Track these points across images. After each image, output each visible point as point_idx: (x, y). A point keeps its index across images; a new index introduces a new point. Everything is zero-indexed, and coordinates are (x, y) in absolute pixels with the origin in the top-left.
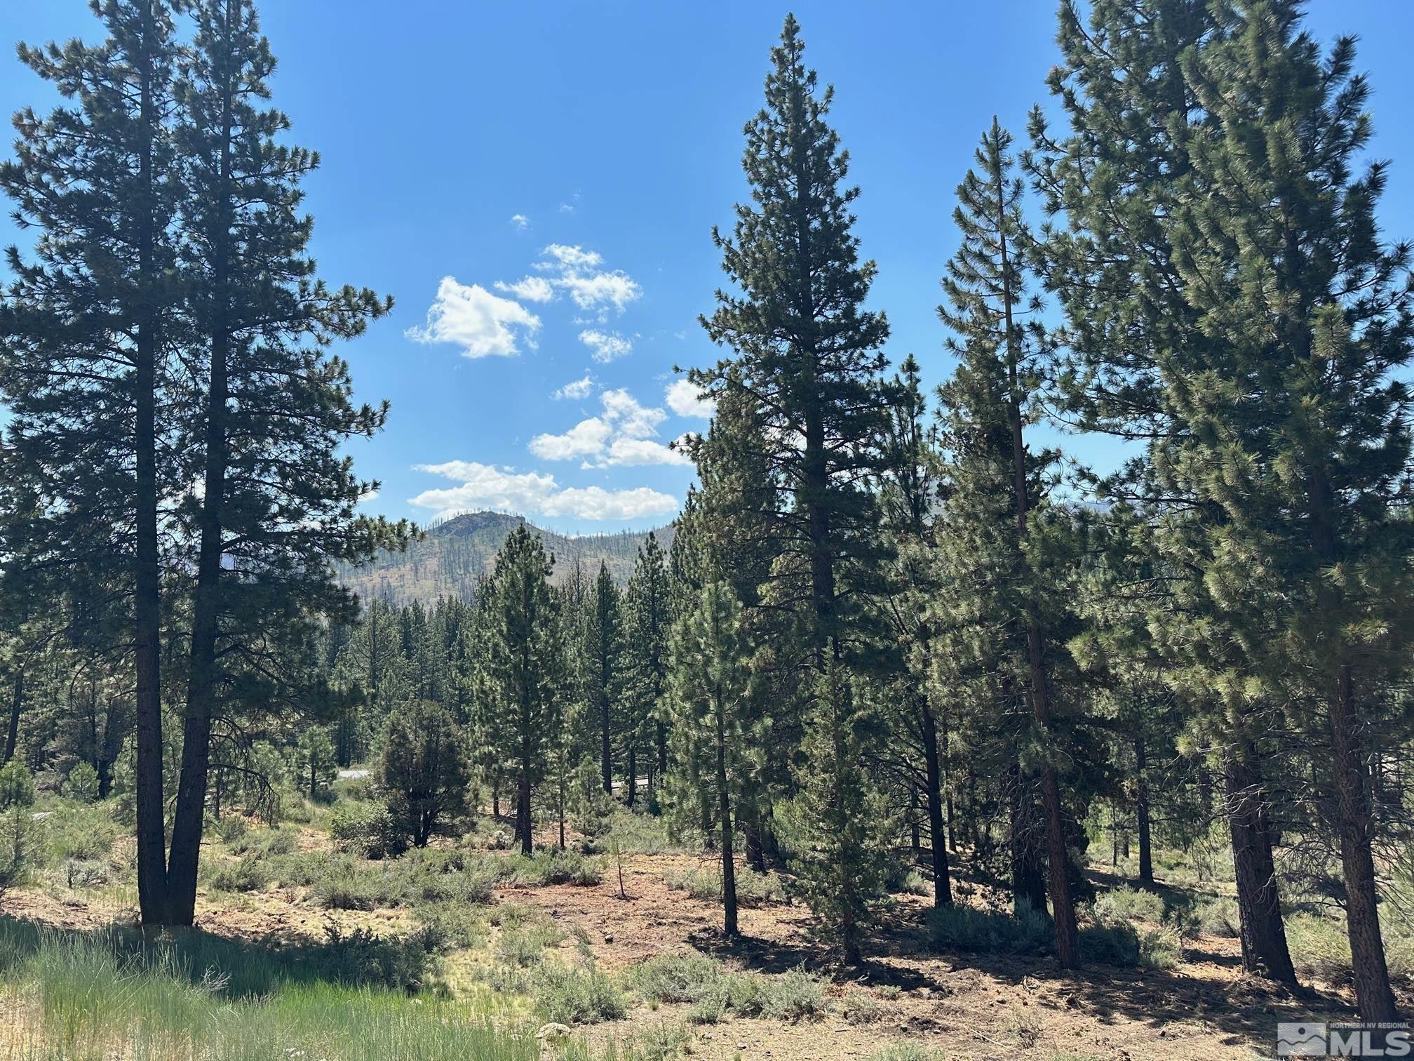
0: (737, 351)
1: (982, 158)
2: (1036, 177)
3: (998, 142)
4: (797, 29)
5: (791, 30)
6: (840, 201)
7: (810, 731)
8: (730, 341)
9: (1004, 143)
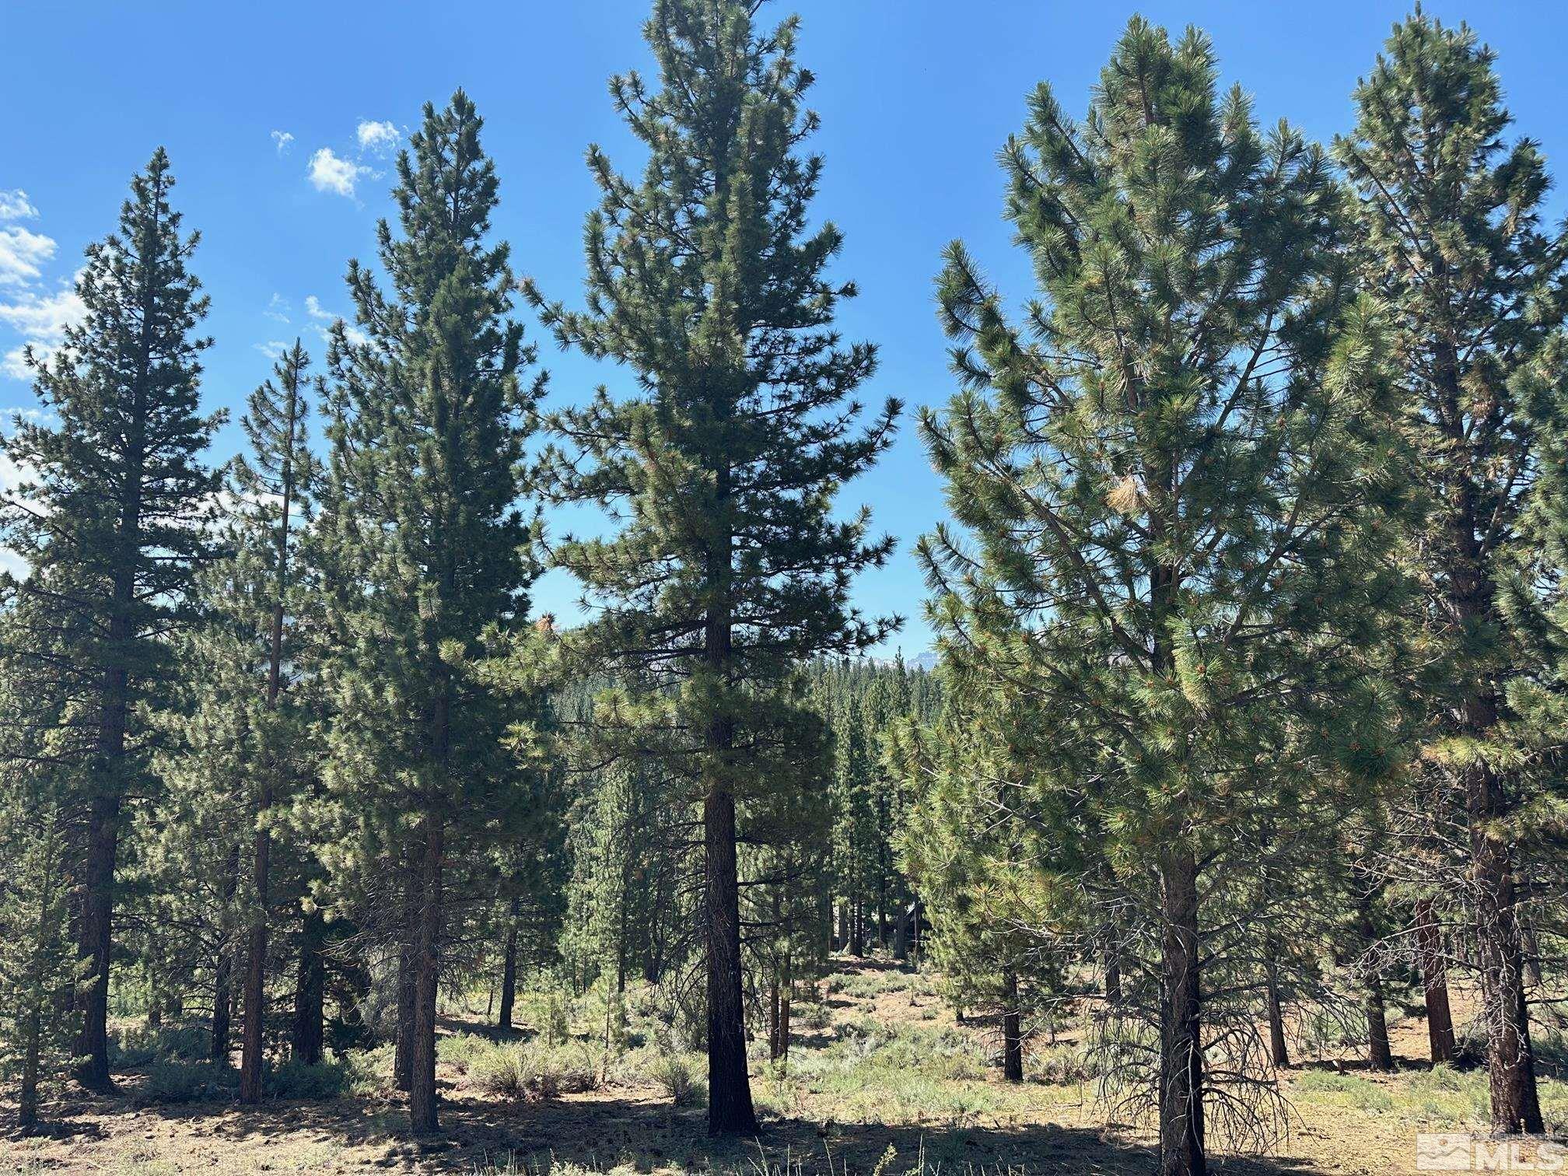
0: (44, 477)
1: (279, 372)
2: (323, 401)
3: (298, 360)
4: (166, 166)
5: (159, 164)
6: (187, 349)
7: (12, 897)
8: (36, 464)
9: (303, 365)
